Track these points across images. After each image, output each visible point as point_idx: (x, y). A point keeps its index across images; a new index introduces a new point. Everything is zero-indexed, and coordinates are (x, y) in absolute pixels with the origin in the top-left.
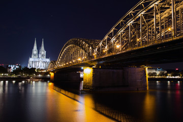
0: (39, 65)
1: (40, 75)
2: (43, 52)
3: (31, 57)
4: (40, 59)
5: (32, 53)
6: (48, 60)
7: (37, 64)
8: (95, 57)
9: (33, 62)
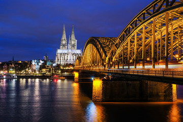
0: (69, 59)
1: (66, 73)
2: (74, 41)
4: (70, 51)
6: (79, 52)
7: (66, 57)
9: (61, 54)
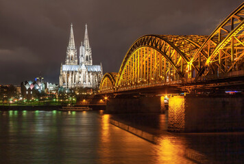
0: (82, 80)
3: (64, 63)
4: (83, 67)
5: (66, 55)
6: (98, 68)
7: (77, 76)
8: (189, 76)
